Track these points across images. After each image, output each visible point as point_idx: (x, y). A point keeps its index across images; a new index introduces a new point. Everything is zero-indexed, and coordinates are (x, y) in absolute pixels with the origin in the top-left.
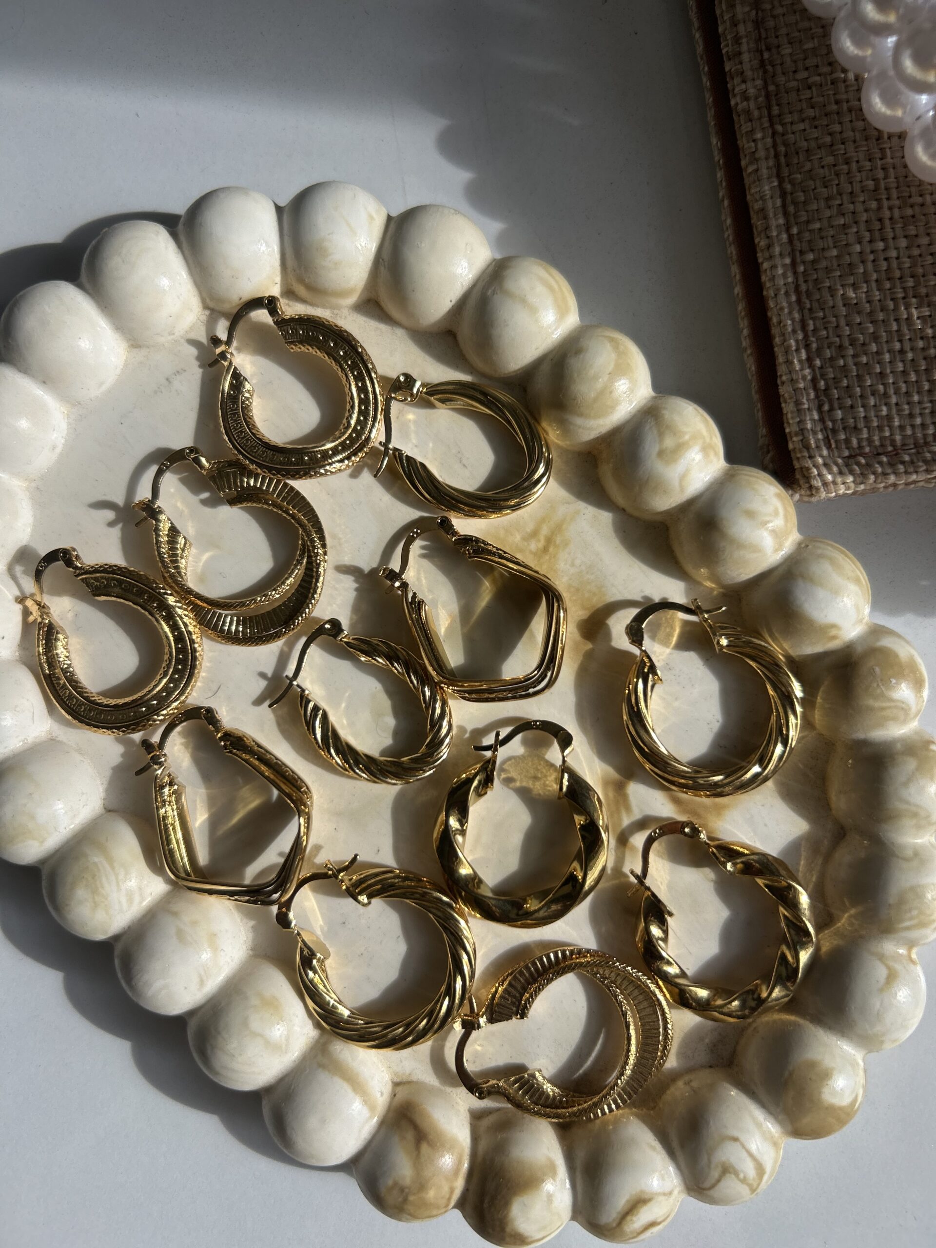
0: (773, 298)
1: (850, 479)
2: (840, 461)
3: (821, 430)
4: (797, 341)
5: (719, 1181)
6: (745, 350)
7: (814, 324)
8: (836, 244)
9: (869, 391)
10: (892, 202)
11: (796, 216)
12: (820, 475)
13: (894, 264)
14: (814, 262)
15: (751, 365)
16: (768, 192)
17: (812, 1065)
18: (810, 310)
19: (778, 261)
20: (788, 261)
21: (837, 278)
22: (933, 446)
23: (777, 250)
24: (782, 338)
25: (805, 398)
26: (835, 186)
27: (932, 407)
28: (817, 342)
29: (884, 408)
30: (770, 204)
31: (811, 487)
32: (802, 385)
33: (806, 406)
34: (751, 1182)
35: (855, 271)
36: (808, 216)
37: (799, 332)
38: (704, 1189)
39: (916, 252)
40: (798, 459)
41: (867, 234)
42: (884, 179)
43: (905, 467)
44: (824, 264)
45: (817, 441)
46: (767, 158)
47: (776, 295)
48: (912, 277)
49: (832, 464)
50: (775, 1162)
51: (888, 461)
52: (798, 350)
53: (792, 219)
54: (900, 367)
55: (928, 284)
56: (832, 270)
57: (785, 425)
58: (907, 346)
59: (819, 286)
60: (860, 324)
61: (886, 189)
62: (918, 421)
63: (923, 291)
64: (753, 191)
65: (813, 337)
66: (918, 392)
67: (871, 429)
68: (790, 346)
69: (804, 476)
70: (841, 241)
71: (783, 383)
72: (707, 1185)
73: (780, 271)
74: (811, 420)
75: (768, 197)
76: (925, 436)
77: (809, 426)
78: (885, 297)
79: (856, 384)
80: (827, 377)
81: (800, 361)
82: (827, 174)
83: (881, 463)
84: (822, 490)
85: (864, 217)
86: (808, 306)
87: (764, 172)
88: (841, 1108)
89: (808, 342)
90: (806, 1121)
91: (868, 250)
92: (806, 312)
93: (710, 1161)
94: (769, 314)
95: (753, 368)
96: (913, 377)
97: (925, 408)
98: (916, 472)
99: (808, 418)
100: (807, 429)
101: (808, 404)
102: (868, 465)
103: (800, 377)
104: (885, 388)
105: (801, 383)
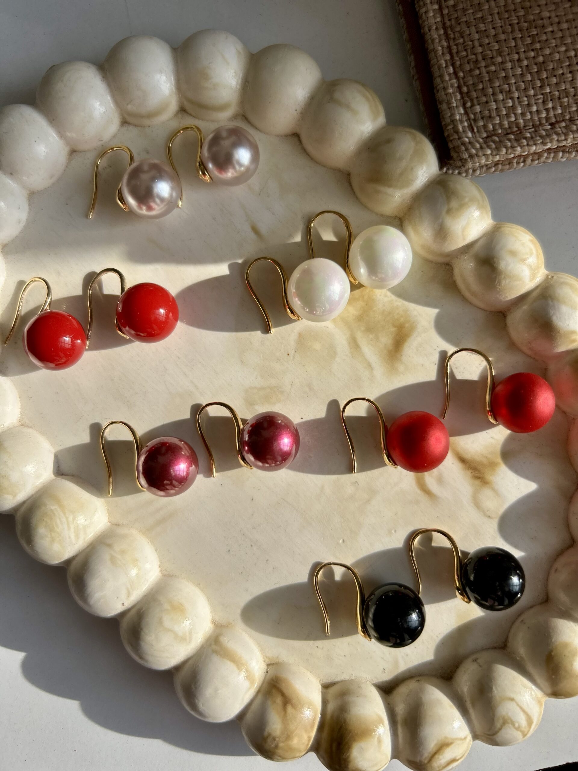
0: (428, 33)
1: (489, 152)
2: (481, 140)
3: (466, 120)
4: (446, 61)
7: (457, 48)
9: (497, 90)
12: (467, 149)
14: (454, 6)
17: (566, 647)
18: (454, 39)
19: (429, 7)
20: (436, 7)
21: (471, 14)
22: (546, 125)
24: (436, 60)
25: (453, 99)
27: (544, 98)
28: (460, 60)
29: (510, 101)
31: (461, 159)
32: (451, 91)
33: (455, 105)
34: (523, 729)
35: (483, 8)
37: (447, 54)
40: (451, 141)
43: (527, 141)
45: (464, 127)
47: (430, 31)
48: (522, 8)
49: (475, 143)
51: (515, 138)
52: (447, 67)
55: (534, 13)
56: (467, 10)
57: (442, 119)
58: (523, 56)
59: (459, 22)
60: (489, 44)
63: (531, 17)
65: (457, 57)
66: (533, 88)
67: (501, 117)
68: (441, 65)
69: (456, 152)
71: (438, 91)
73: (431, 14)
74: (458, 114)
76: (540, 119)
77: (458, 117)
78: (505, 23)
79: (489, 86)
80: (467, 84)
81: (449, 74)
83: (510, 140)
84: (469, 160)
86: (452, 36)
89: (454, 61)
92: (451, 41)
94: (427, 45)
97: (538, 99)
98: (535, 144)
99: (456, 112)
100: (456, 120)
101: (456, 103)
102: (500, 141)
103: (449, 85)
104: (509, 87)
105: (450, 89)
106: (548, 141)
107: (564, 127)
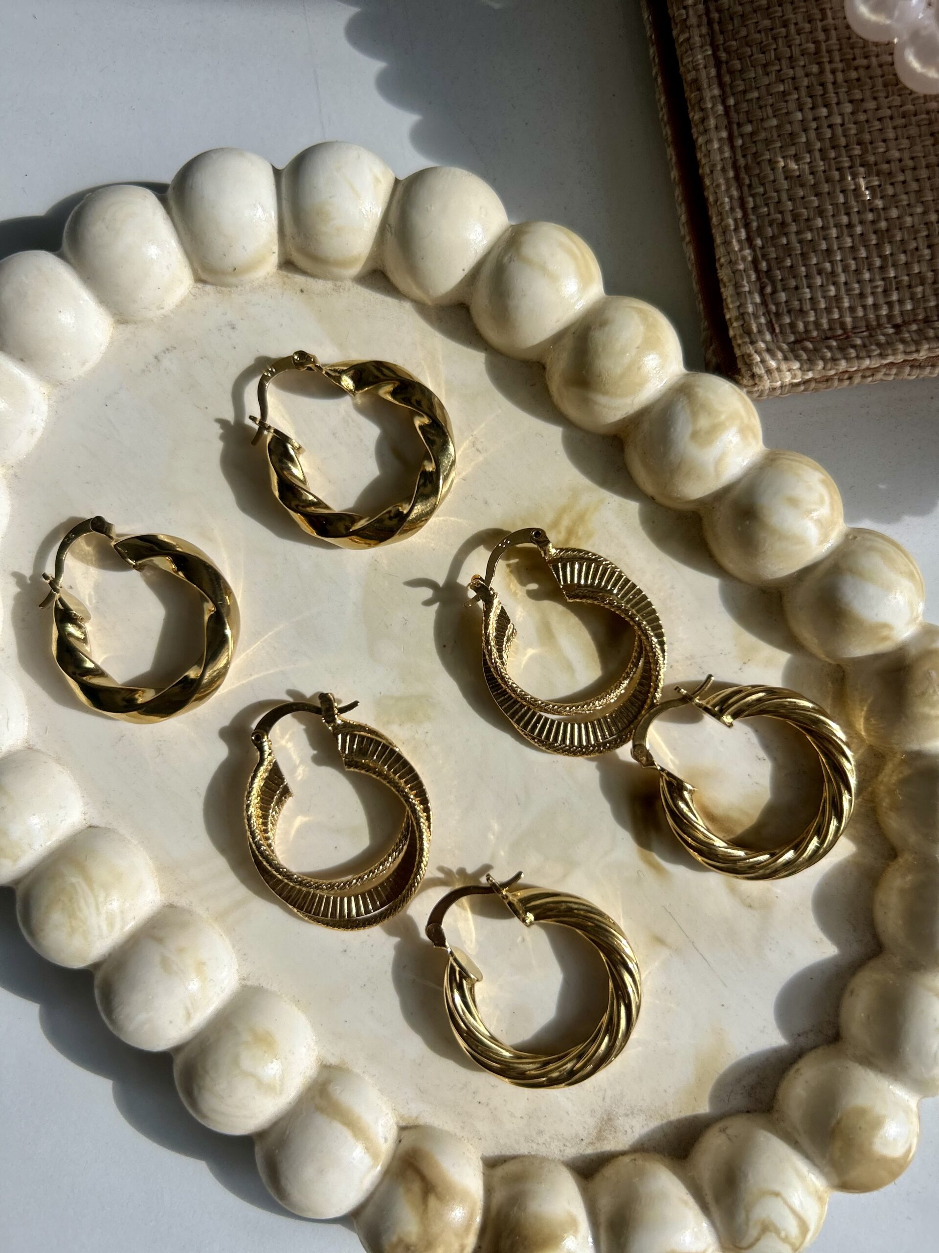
0: (708, 175)
1: (796, 365)
2: (785, 346)
3: (764, 314)
4: (735, 220)
5: (758, 1240)
6: (683, 238)
7: (755, 201)
8: (777, 113)
9: (814, 270)
10: (834, 65)
11: (732, 86)
12: (763, 361)
13: (839, 130)
14: (752, 134)
15: (690, 252)
16: (701, 61)
17: (862, 1112)
18: (750, 186)
19: (713, 134)
20: (724, 134)
21: (778, 150)
22: (886, 328)
23: (712, 122)
24: (720, 217)
25: (745, 280)
26: (772, 52)
27: (885, 285)
28: (758, 220)
29: (832, 288)
30: (703, 74)
31: (753, 376)
32: (741, 267)
33: (747, 289)
34: (793, 1240)
35: (797, 141)
36: (745, 86)
37: (738, 210)
38: (741, 1248)
39: (862, 117)
40: (739, 345)
41: (809, 100)
42: (825, 42)
43: (857, 351)
44: (763, 135)
45: (759, 325)
46: (699, 26)
47: (712, 172)
48: (858, 144)
49: (776, 350)
50: (820, 1218)
51: (838, 345)
52: (736, 229)
53: (728, 90)
54: (848, 242)
55: (876, 152)
56: (773, 141)
57: (725, 310)
58: (855, 219)
59: (758, 160)
60: (803, 198)
61: (829, 51)
62: (870, 301)
63: (871, 159)
64: (685, 61)
65: (753, 215)
66: (869, 270)
67: (818, 311)
68: (728, 226)
69: (746, 364)
70: (780, 109)
71: (722, 266)
72: (744, 1244)
73: (716, 145)
74: (752, 303)
75: (701, 66)
76: (878, 317)
77: (750, 309)
78: (830, 166)
79: (801, 263)
80: (767, 257)
81: (740, 241)
82: (764, 39)
83: (829, 348)
84: (766, 377)
85: (805, 81)
86: (747, 182)
87: (697, 40)
88: (894, 1160)
89: (748, 221)
90: (857, 1174)
91: (810, 116)
92: (745, 189)
93: (748, 1219)
94: (706, 194)
95: (693, 257)
96: (863, 253)
97: (877, 287)
98: (870, 357)
99: (749, 301)
100: (748, 313)
101: (750, 288)
102: (816, 350)
103: (740, 258)
104: (833, 267)
105: (741, 265)
106: (890, 352)
107: (915, 331)
